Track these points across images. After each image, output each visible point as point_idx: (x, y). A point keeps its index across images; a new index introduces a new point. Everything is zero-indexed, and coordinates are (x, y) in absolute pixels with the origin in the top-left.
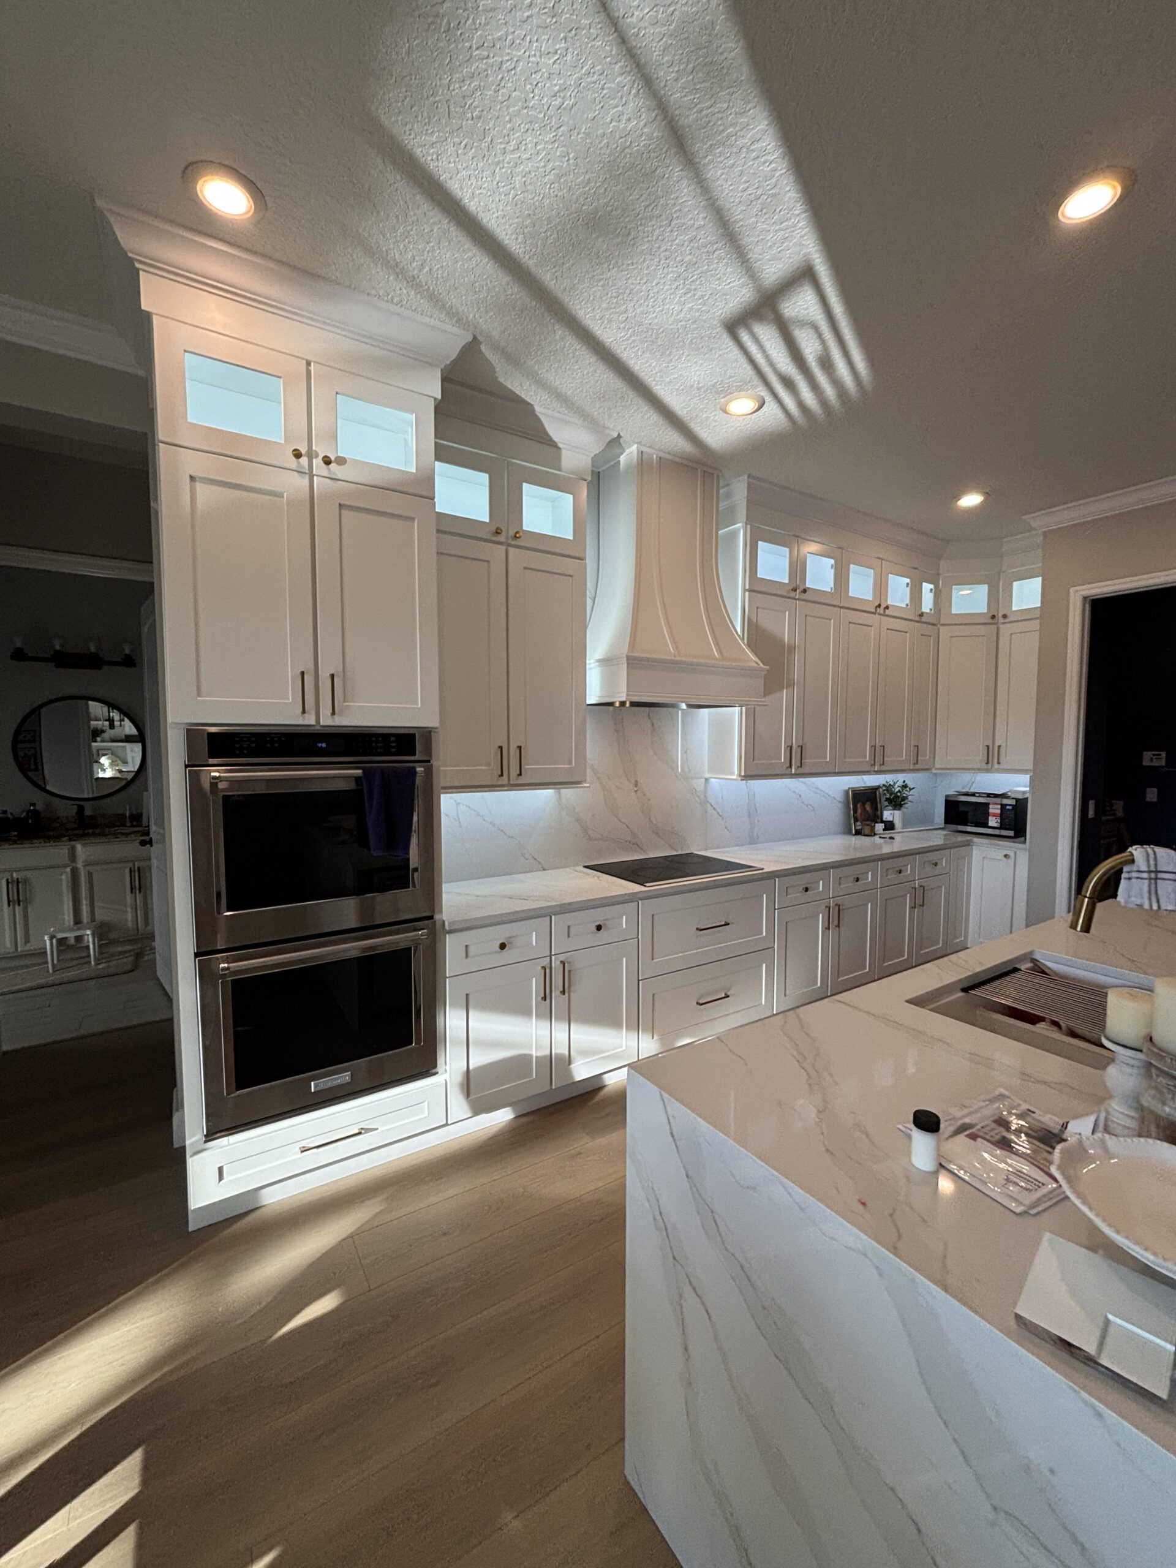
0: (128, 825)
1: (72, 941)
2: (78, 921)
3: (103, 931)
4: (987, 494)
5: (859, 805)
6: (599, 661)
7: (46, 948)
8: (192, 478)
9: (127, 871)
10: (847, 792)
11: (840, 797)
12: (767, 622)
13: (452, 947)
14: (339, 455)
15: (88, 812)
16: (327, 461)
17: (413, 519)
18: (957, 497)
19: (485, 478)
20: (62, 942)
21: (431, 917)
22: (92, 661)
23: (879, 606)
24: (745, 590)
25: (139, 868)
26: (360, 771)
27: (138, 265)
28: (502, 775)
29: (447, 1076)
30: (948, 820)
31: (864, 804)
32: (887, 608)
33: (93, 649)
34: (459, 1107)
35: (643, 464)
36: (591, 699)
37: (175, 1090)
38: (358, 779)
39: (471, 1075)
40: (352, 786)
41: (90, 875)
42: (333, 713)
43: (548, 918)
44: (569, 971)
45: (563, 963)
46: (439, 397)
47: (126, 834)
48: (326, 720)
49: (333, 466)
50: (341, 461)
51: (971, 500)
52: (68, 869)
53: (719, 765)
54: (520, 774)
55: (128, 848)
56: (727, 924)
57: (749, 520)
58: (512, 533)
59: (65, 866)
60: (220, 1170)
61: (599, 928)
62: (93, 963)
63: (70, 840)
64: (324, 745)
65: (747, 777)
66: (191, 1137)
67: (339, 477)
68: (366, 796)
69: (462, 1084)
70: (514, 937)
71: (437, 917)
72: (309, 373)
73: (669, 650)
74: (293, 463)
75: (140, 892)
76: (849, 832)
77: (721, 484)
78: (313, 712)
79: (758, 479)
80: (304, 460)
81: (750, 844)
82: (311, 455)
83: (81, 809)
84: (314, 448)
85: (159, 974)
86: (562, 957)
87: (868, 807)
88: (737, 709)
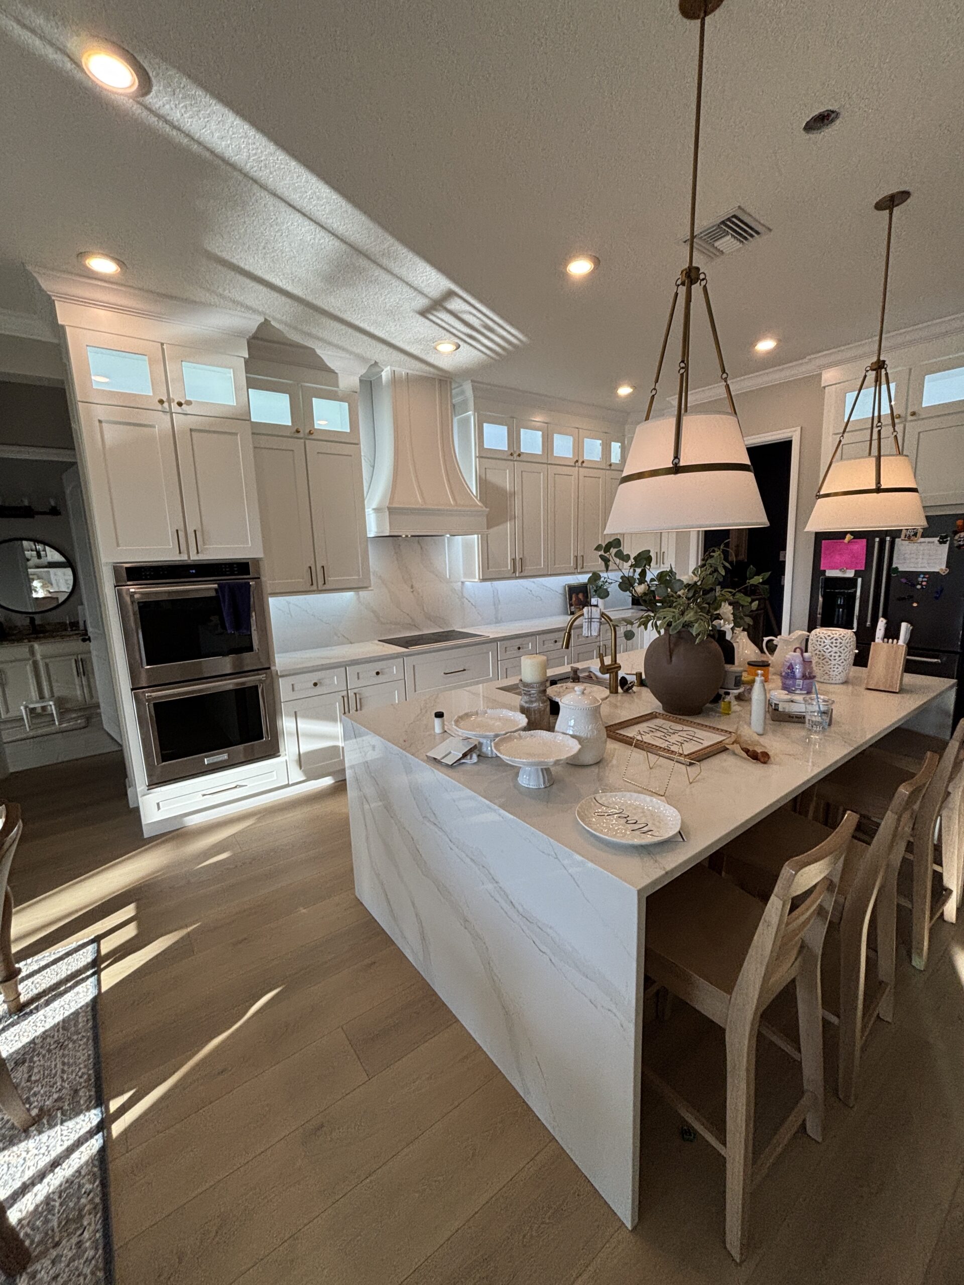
0: (69, 629)
1: (39, 711)
2: (42, 697)
3: (61, 703)
4: (634, 387)
5: (574, 596)
6: (374, 509)
7: (22, 716)
8: (100, 421)
9: (73, 661)
10: (565, 587)
11: (561, 591)
12: (494, 478)
13: (284, 686)
14: (187, 399)
15: (38, 622)
16: (180, 404)
17: (236, 434)
18: (616, 389)
19: (286, 397)
20: (33, 710)
21: (269, 668)
22: (27, 512)
23: (577, 461)
24: (476, 457)
25: (81, 659)
26: (216, 586)
27: (53, 298)
28: (312, 584)
29: (287, 758)
30: (633, 604)
31: (577, 594)
32: (583, 462)
33: (26, 503)
34: (297, 775)
35: (395, 381)
36: (371, 534)
37: (127, 780)
38: (216, 590)
39: (302, 758)
40: (213, 594)
41: (47, 665)
42: (198, 552)
43: (344, 669)
44: (360, 699)
45: (355, 694)
46: (247, 356)
47: (69, 636)
48: (194, 557)
49: (184, 406)
50: (189, 403)
51: (624, 391)
52: (31, 662)
53: (469, 574)
54: (325, 583)
55: (74, 645)
56: (464, 670)
57: (476, 409)
58: (307, 431)
59: (29, 659)
60: (158, 804)
61: (378, 673)
62: (57, 723)
63: (30, 641)
64: (194, 571)
65: (484, 580)
66: (139, 787)
67: (189, 412)
68: (221, 599)
69: (297, 761)
70: (323, 679)
71: (273, 668)
72: (163, 350)
73: (418, 501)
74: (159, 407)
75: (84, 675)
77: (453, 387)
78: (186, 552)
79: (478, 382)
80: (166, 405)
81: (496, 623)
82: (170, 401)
83: (32, 620)
84: (171, 396)
85: (105, 727)
86: (355, 691)
87: (581, 596)
88: (476, 536)
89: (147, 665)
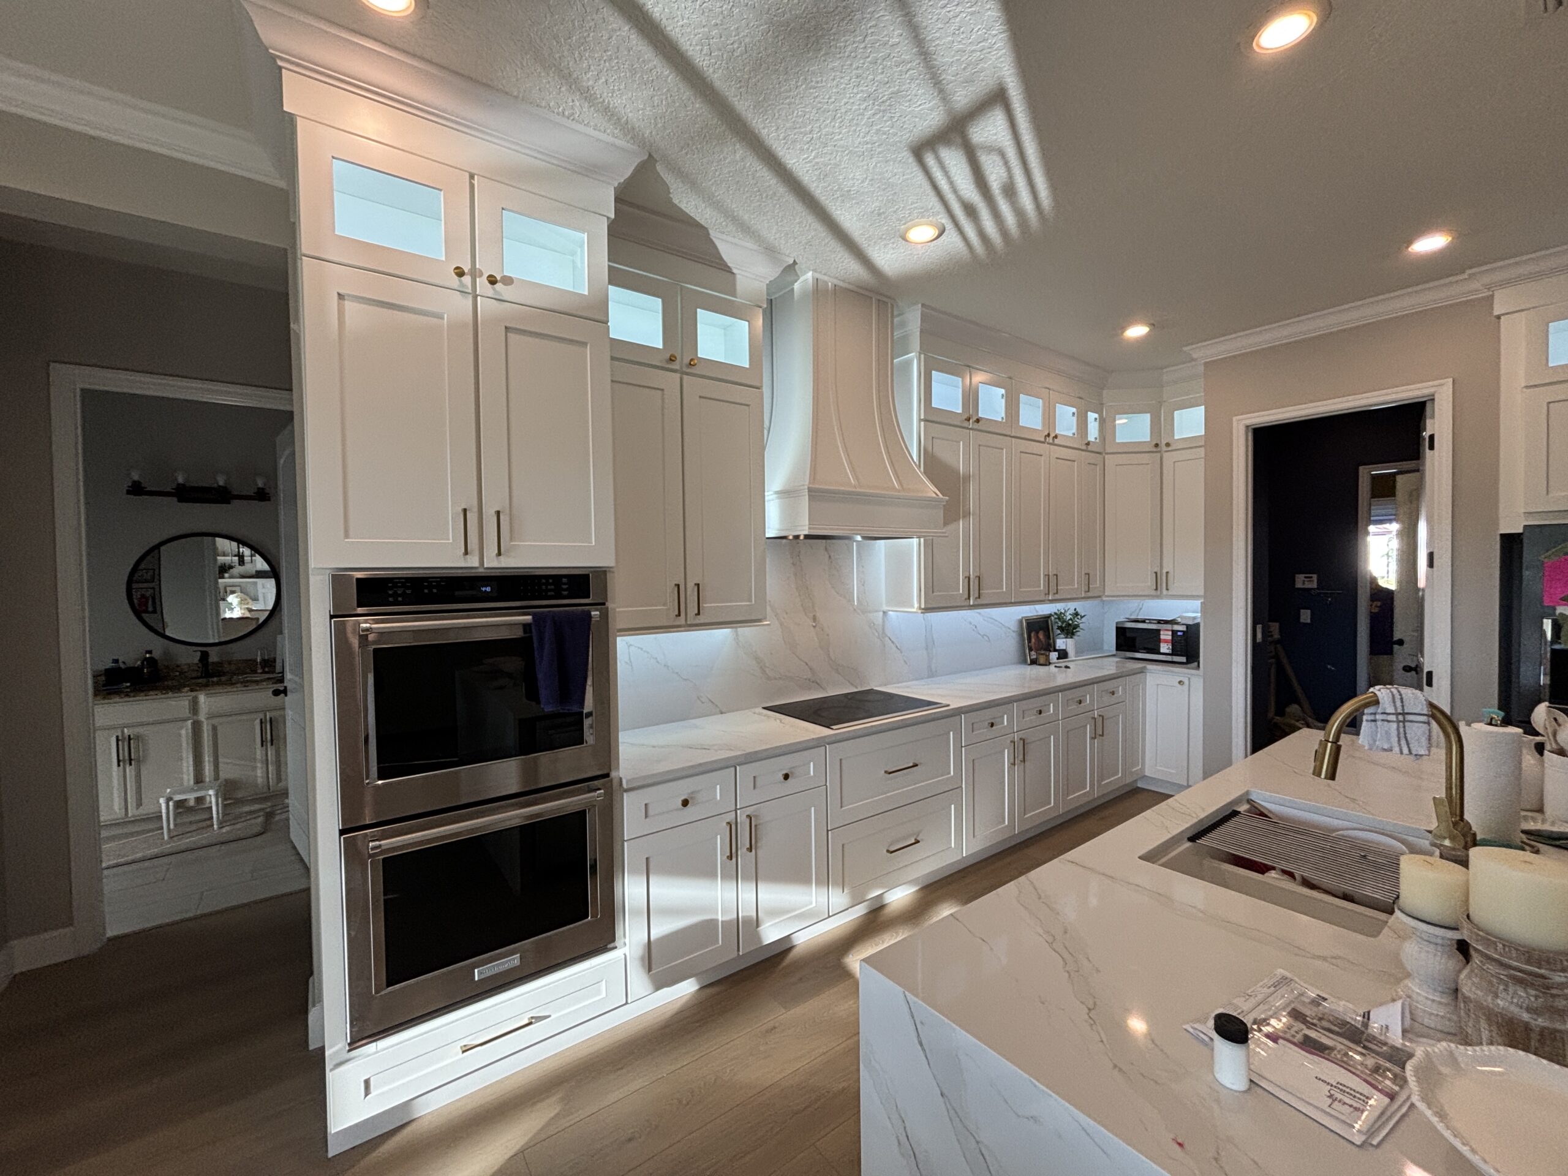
0: (260, 671)
1: (192, 803)
2: (199, 780)
3: (229, 791)
4: (1152, 325)
5: (1032, 635)
6: (777, 493)
7: (161, 812)
8: (341, 296)
9: (258, 721)
10: (1021, 622)
11: (1013, 625)
12: (943, 453)
13: (630, 807)
14: (505, 274)
15: (213, 658)
16: (492, 281)
17: (584, 344)
18: (1124, 329)
19: (658, 303)
20: (180, 804)
21: (607, 775)
22: (222, 496)
23: (1049, 435)
24: (920, 420)
25: (271, 719)
26: (529, 618)
27: (280, 63)
28: (679, 615)
29: (626, 950)
30: (1119, 647)
31: (1037, 633)
32: (1056, 437)
33: (221, 483)
34: (639, 982)
35: (818, 291)
36: (770, 533)
37: (311, 979)
38: (526, 627)
39: (653, 947)
40: (519, 633)
41: (214, 728)
42: (499, 554)
43: (733, 769)
44: (756, 826)
45: (749, 817)
46: (613, 216)
47: (257, 682)
48: (492, 562)
49: (499, 286)
50: (508, 281)
51: (1137, 331)
52: (190, 722)
53: (899, 597)
54: (699, 614)
55: (260, 697)
56: (915, 765)
57: (923, 349)
58: (686, 361)
59: (185, 720)
60: (367, 1082)
61: (786, 777)
62: (215, 827)
63: (192, 691)
64: (488, 589)
65: (927, 610)
66: (331, 1047)
67: (505, 298)
68: (536, 645)
69: (642, 959)
70: (698, 792)
71: (613, 774)
72: (472, 186)
73: (850, 481)
74: (454, 281)
75: (272, 744)
76: (1024, 662)
77: (895, 313)
78: (477, 552)
79: (929, 306)
80: (467, 279)
81: (929, 677)
82: (475, 273)
83: (205, 656)
84: (477, 266)
85: (293, 837)
86: (749, 811)
87: (1041, 635)
88: (915, 541)
89: (380, 779)
